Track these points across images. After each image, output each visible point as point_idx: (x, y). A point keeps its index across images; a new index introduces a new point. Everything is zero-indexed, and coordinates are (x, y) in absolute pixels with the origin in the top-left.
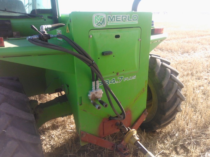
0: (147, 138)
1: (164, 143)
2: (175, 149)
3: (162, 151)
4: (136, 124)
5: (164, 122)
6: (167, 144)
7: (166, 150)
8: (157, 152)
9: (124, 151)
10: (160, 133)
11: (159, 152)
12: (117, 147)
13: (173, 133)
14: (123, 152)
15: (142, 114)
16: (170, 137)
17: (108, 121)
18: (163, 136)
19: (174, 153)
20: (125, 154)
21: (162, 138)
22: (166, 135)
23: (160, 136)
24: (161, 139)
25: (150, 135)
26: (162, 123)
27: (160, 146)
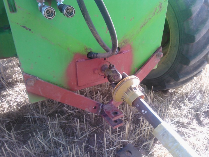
0: (155, 99)
1: (179, 107)
2: (197, 117)
3: (178, 119)
4: (139, 73)
5: (184, 77)
6: (184, 109)
7: (182, 118)
8: (170, 120)
9: (113, 116)
10: (174, 94)
11: (172, 121)
12: (102, 109)
13: (193, 95)
14: (113, 118)
15: (152, 56)
16: (189, 100)
17: (86, 60)
18: (178, 98)
19: (196, 123)
20: (116, 121)
21: (176, 101)
22: (183, 97)
23: (174, 97)
24: (175, 103)
25: (159, 96)
26: (182, 78)
27: (174, 111)
